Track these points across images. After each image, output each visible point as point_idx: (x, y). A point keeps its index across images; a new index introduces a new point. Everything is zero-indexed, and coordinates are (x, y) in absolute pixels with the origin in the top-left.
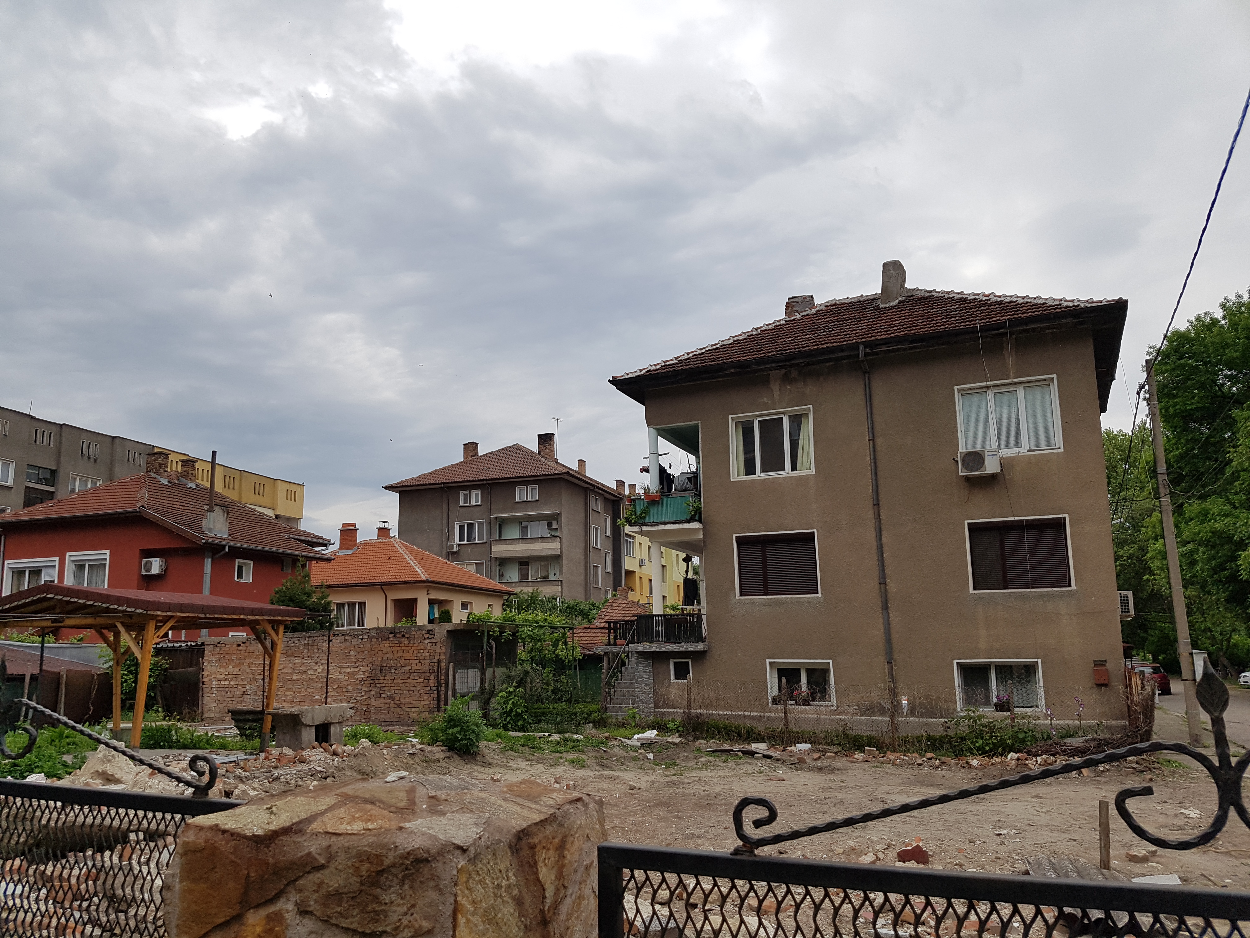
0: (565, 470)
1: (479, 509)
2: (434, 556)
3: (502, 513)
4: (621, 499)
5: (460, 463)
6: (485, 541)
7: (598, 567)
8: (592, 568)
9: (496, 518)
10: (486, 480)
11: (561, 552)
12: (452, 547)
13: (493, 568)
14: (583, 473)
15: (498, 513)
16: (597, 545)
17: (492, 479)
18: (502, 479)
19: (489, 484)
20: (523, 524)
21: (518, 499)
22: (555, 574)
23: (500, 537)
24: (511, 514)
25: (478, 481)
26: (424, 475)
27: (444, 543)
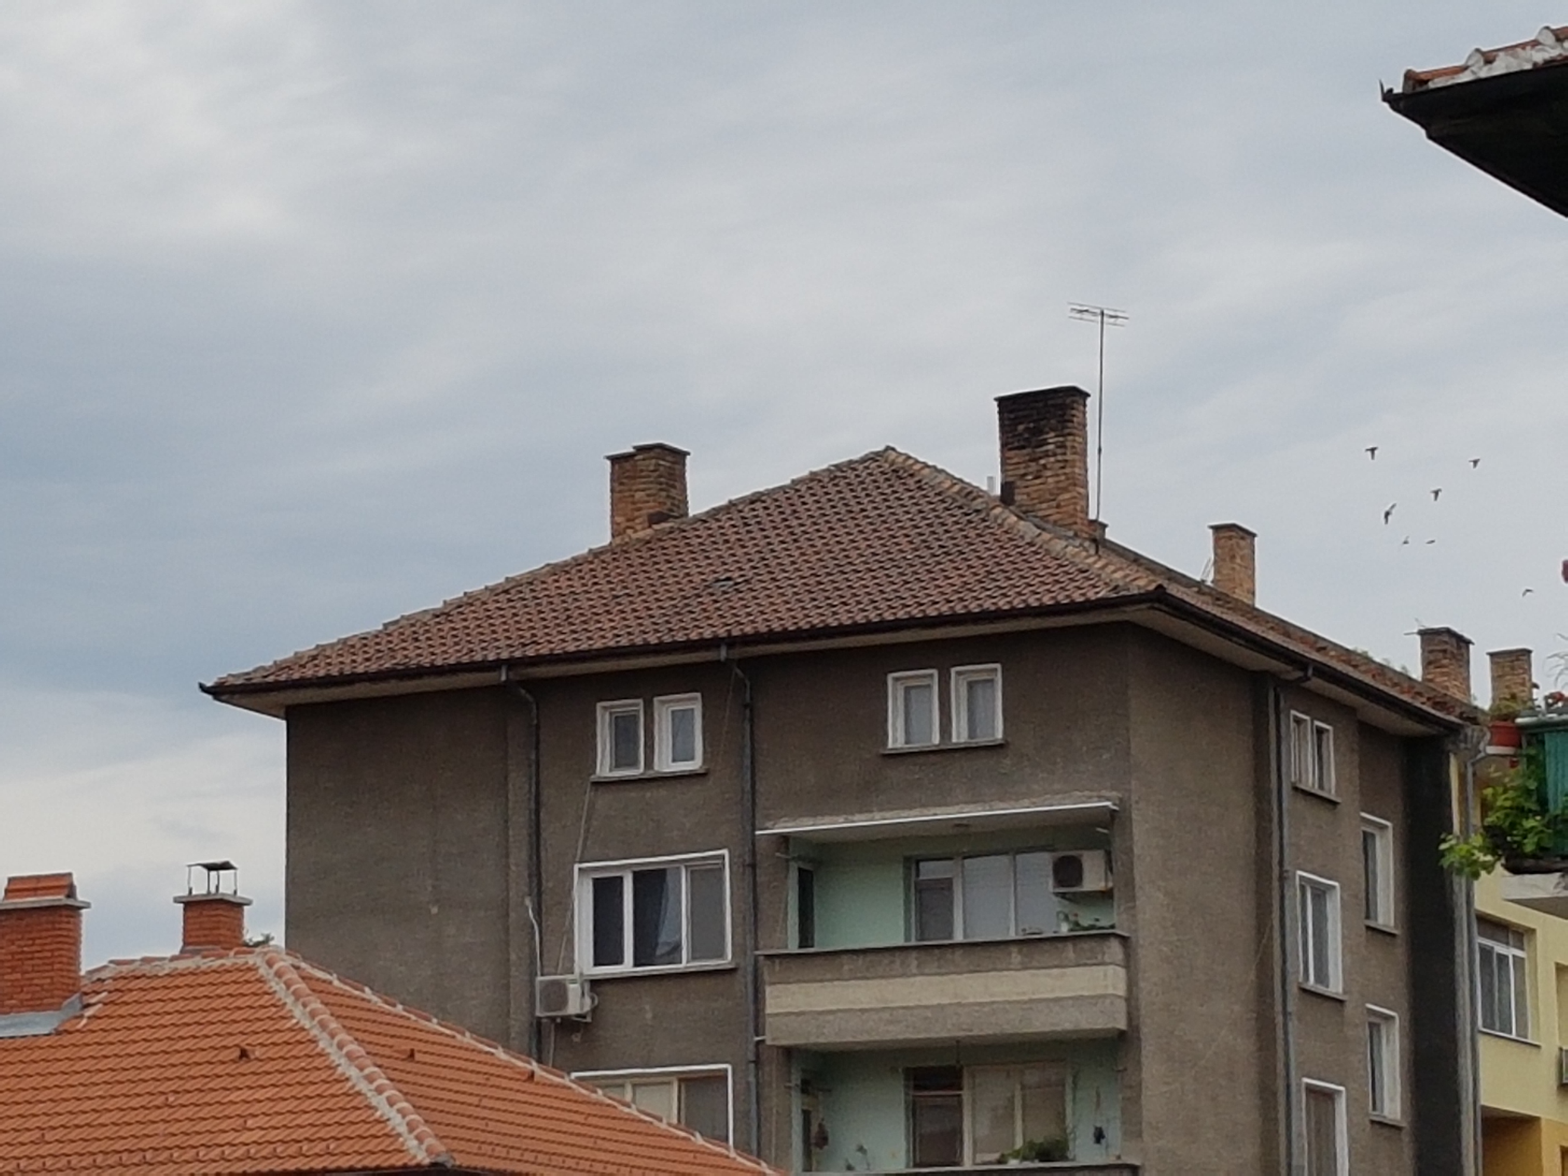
0: (1143, 583)
1: (695, 792)
2: (467, 1039)
3: (815, 813)
4: (1453, 730)
5: (596, 554)
6: (727, 960)
7: (1329, 1096)
8: (1301, 1100)
9: (785, 839)
10: (731, 642)
11: (1131, 1017)
12: (558, 992)
13: (774, 1099)
14: (1240, 594)
15: (797, 814)
16: (1322, 976)
17: (757, 638)
18: (814, 633)
19: (742, 662)
20: (930, 871)
21: (896, 740)
22: (1099, 1136)
23: (806, 938)
24: (861, 821)
25: (689, 646)
26: (412, 621)
27: (518, 975)
